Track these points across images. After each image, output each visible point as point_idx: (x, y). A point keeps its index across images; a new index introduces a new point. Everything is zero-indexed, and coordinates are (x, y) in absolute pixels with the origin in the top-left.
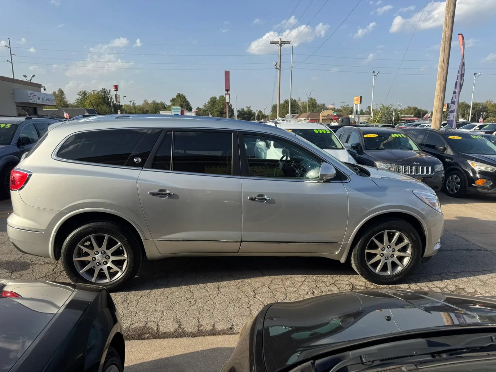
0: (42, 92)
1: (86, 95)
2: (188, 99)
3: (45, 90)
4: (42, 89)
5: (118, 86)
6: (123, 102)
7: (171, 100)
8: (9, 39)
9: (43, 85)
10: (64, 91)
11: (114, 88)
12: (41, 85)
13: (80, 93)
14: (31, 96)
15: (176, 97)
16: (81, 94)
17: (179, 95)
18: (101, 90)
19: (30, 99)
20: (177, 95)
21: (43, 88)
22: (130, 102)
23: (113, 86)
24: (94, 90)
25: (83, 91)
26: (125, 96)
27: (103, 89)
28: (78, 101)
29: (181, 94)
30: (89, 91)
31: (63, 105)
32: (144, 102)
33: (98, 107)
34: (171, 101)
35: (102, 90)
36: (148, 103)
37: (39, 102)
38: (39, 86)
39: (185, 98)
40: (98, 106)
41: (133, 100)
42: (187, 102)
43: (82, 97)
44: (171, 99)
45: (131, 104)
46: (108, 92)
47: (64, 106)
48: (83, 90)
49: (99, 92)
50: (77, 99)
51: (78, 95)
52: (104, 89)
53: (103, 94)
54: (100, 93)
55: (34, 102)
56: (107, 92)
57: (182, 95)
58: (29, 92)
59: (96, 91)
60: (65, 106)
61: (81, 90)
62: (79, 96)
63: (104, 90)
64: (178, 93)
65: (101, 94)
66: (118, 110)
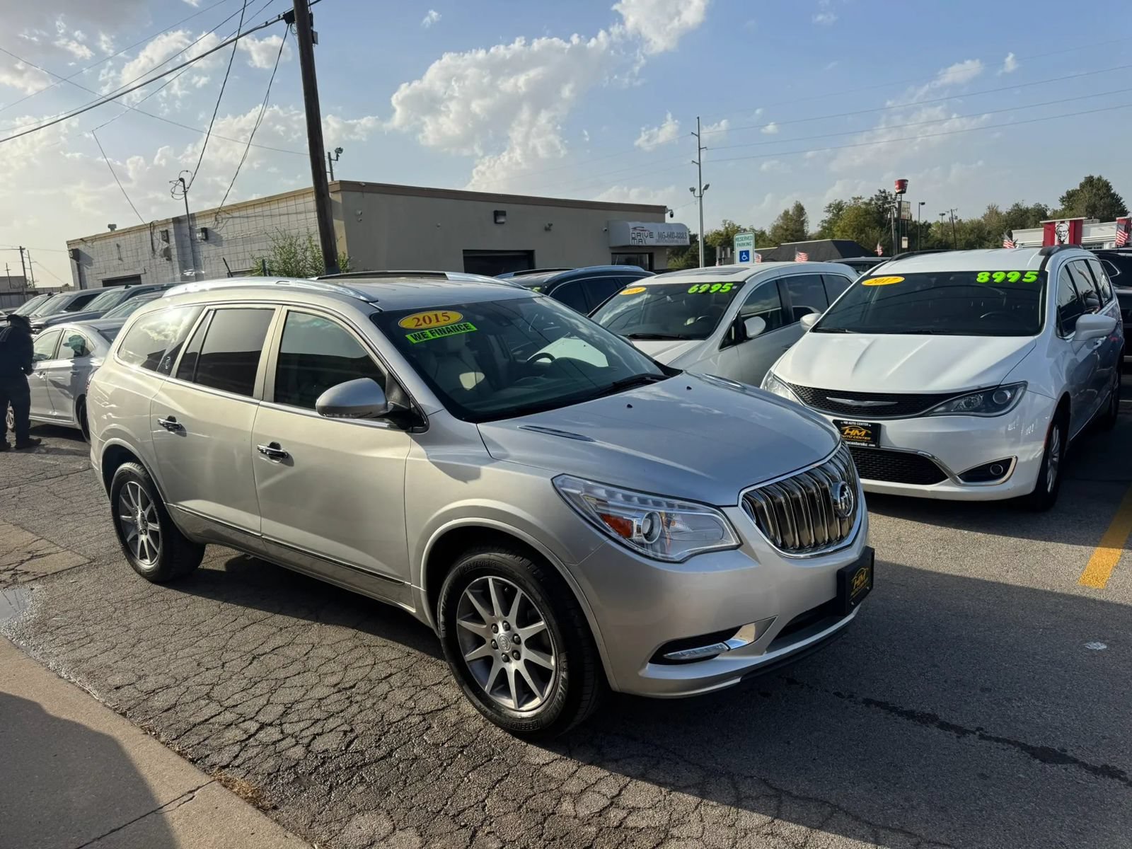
0: (667, 221)
1: (841, 209)
2: (1116, 189)
3: (672, 216)
4: (667, 215)
5: (907, 181)
6: (918, 215)
7: (1063, 197)
8: (698, 118)
9: (669, 208)
10: (805, 207)
11: (897, 186)
12: (665, 207)
13: (830, 206)
14: (636, 232)
15: (1078, 188)
16: (831, 209)
17: (1090, 181)
18: (876, 196)
19: (633, 238)
20: (1083, 180)
21: (669, 212)
22: (940, 215)
23: (894, 183)
24: (856, 197)
25: (837, 202)
26: (923, 204)
27: (880, 191)
28: (824, 225)
29: (1096, 176)
30: (847, 200)
31: (789, 237)
32: (986, 211)
33: (861, 234)
34: (1062, 200)
35: (878, 193)
36: (996, 212)
37: (650, 242)
38: (661, 210)
39: (1107, 186)
40: (862, 231)
41: (951, 210)
42: (1113, 196)
43: (834, 215)
44: (1065, 195)
45: (946, 219)
46: (893, 197)
47: (792, 239)
48: (835, 200)
49: (872, 199)
50: (822, 221)
51: (825, 213)
52: (884, 192)
53: (880, 202)
54: (873, 203)
55: (640, 244)
56: (891, 198)
57: (1099, 179)
58: (631, 225)
59: (860, 198)
60: (794, 239)
61: (831, 201)
62: (827, 214)
63: (883, 195)
64: (1088, 175)
65: (876, 204)
66: (903, 238)
